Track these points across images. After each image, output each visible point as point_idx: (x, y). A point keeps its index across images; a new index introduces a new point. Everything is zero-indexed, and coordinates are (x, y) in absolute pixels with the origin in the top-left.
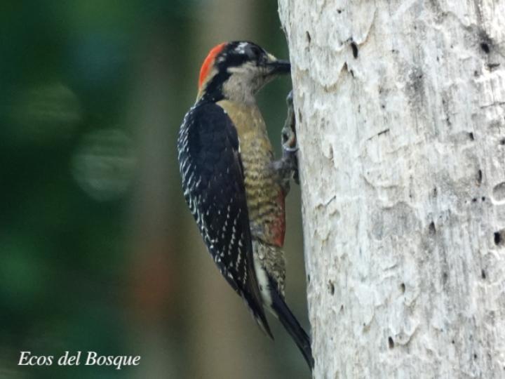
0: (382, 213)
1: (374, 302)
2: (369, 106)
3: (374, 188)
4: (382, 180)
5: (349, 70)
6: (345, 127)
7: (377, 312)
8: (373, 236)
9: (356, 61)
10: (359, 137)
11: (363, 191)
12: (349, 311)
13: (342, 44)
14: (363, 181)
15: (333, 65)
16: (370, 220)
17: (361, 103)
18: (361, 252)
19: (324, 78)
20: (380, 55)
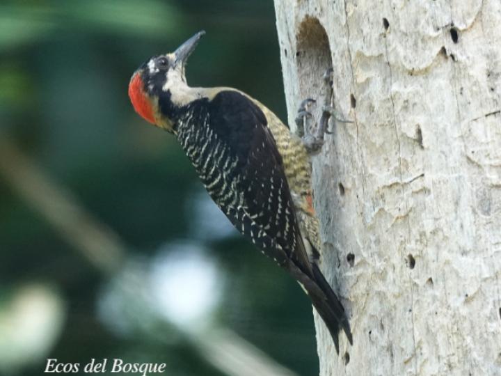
0: (490, 190)
1: (480, 274)
2: (474, 89)
3: (479, 166)
4: (490, 159)
5: (448, 54)
6: (441, 109)
7: (483, 284)
8: (479, 212)
9: (458, 45)
10: (460, 118)
11: (465, 170)
12: (441, 284)
13: (438, 29)
14: (465, 160)
15: (424, 49)
16: (475, 196)
17: (463, 86)
18: (462, 226)
19: (410, 62)
20: (489, 40)
